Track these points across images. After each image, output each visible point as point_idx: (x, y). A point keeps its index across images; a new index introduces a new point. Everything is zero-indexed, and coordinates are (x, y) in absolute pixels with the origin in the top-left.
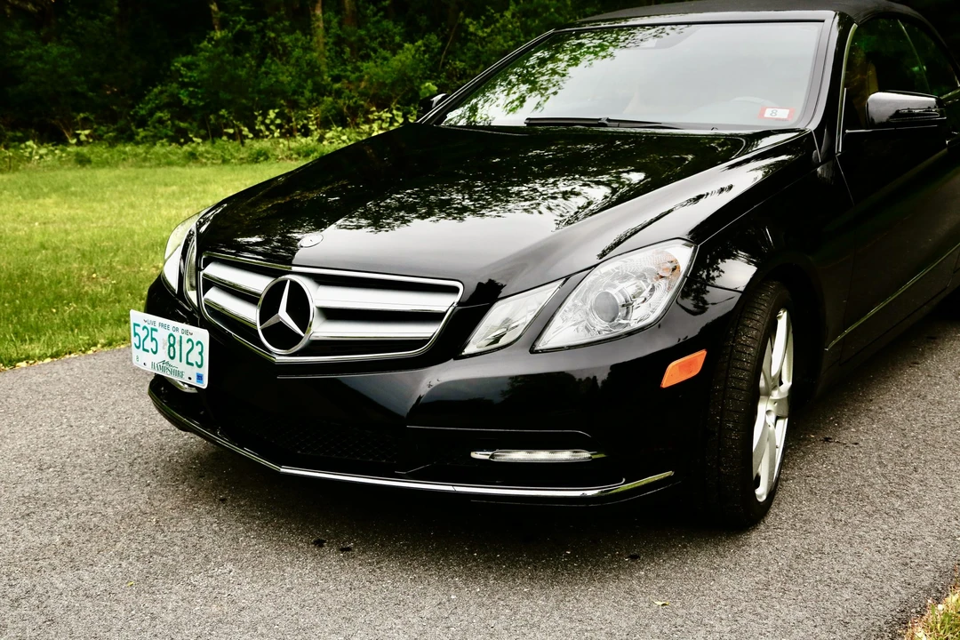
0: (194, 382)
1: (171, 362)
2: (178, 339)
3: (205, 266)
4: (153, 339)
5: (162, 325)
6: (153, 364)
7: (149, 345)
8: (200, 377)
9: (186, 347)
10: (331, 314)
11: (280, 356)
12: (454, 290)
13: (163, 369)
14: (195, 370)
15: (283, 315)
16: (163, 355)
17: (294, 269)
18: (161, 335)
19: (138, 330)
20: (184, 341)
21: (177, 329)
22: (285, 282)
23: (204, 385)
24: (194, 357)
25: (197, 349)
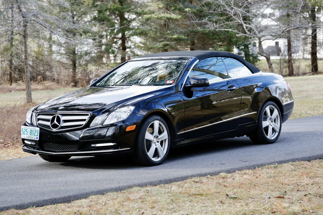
0: (36, 139)
1: (31, 136)
2: (32, 131)
3: (38, 116)
4: (26, 131)
5: (29, 128)
6: (26, 137)
7: (26, 133)
8: (37, 138)
9: (34, 132)
10: (65, 121)
11: (54, 130)
12: (88, 115)
13: (29, 138)
14: (36, 136)
15: (55, 122)
16: (29, 134)
17: (57, 113)
18: (29, 130)
19: (23, 130)
20: (34, 131)
21: (32, 128)
22: (56, 116)
23: (38, 139)
24: (36, 134)
25: (37, 132)
